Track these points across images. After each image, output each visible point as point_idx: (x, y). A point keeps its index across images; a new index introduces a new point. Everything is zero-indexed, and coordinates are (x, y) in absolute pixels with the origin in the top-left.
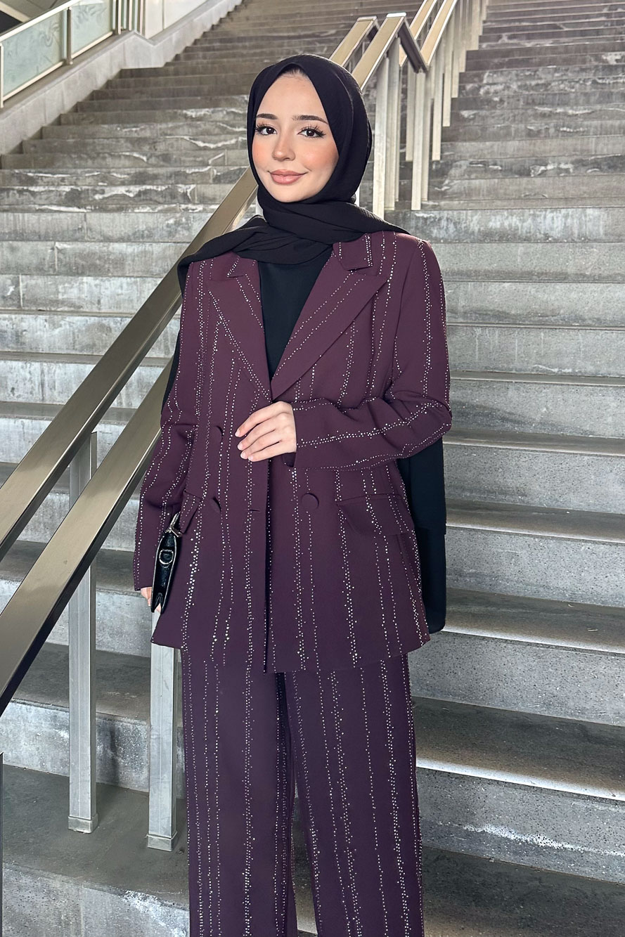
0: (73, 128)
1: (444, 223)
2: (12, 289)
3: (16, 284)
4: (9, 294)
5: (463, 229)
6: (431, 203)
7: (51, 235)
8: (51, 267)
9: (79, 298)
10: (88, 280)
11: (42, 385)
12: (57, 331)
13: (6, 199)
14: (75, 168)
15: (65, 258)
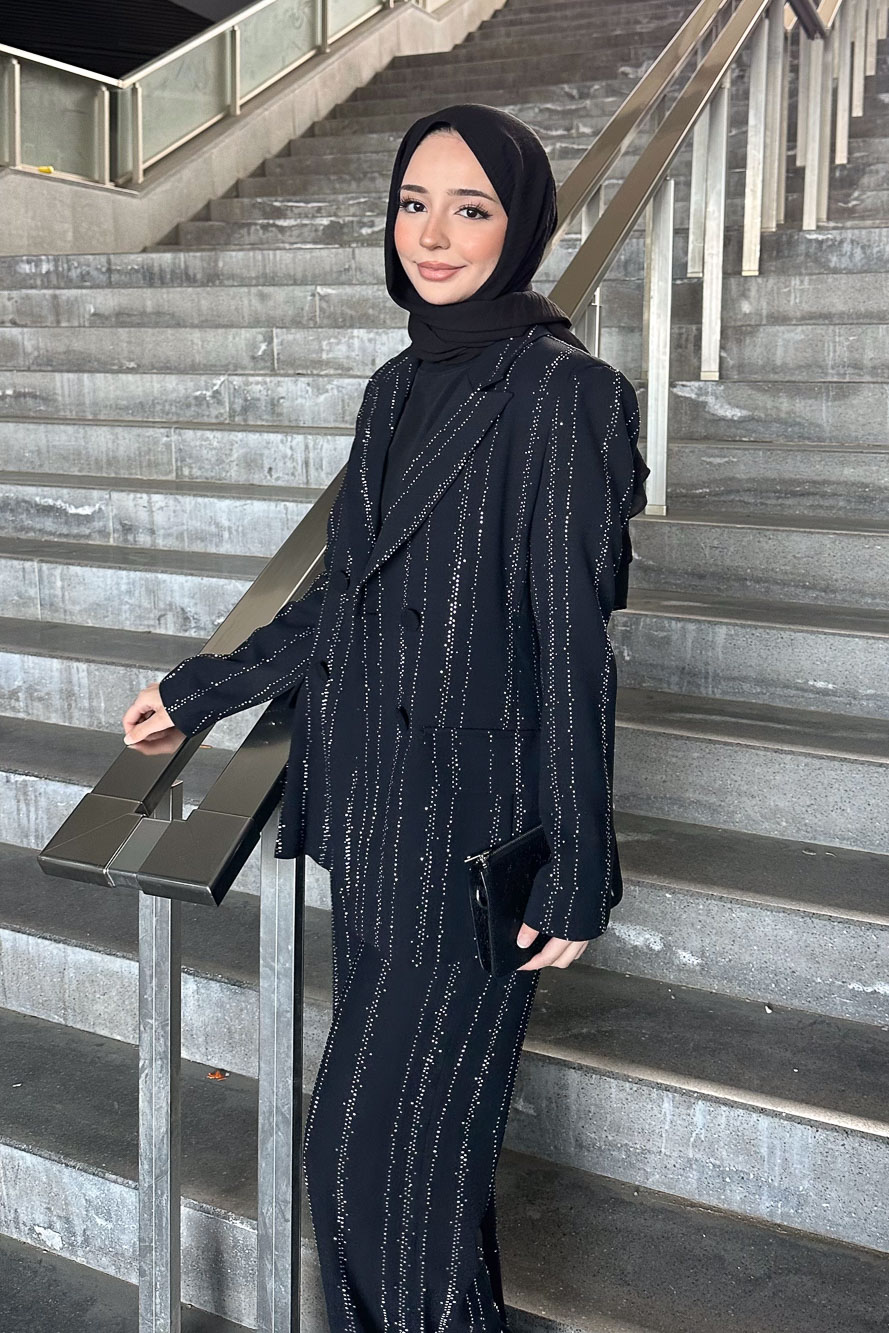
0: (330, 140)
1: (847, 247)
2: (263, 347)
3: (269, 340)
4: (260, 353)
5: (875, 256)
6: (832, 224)
7: (309, 279)
8: (311, 319)
9: (348, 357)
10: (360, 334)
11: (307, 463)
12: (322, 398)
13: (246, 237)
14: (334, 193)
15: (330, 307)
